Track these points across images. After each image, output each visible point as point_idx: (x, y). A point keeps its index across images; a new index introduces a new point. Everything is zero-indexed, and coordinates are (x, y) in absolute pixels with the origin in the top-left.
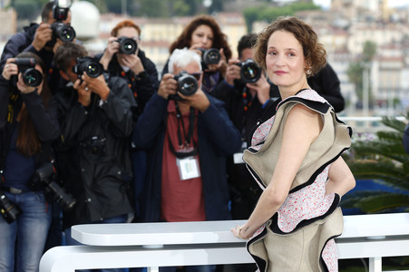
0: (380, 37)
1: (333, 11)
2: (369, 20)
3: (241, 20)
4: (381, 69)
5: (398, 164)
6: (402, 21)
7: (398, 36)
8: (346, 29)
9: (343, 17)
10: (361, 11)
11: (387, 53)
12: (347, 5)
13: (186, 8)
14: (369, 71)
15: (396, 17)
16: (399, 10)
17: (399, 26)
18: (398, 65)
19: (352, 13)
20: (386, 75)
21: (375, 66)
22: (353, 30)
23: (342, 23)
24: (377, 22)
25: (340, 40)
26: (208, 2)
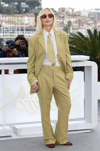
0: (72, 20)
1: (59, 12)
2: (69, 15)
3: (33, 15)
4: (73, 29)
5: (74, 46)
6: (79, 15)
7: (77, 20)
8: (63, 17)
9: (62, 14)
10: (67, 13)
11: (75, 24)
12: (63, 11)
13: (18, 12)
14: (70, 29)
15: (77, 14)
16: (78, 12)
17: (78, 17)
18: (78, 28)
19: (65, 12)
20: (74, 30)
21: (71, 28)
24: (72, 16)
25: (61, 21)
26: (24, 10)
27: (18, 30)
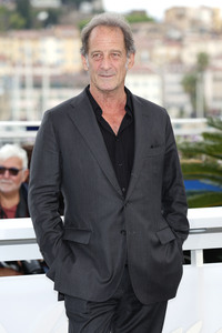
0: (212, 48)
1: (167, 23)
2: (202, 31)
4: (215, 80)
8: (180, 40)
9: (176, 28)
10: (195, 23)
13: (22, 22)
19: (185, 24)
21: (208, 77)
22: (186, 41)
23: (175, 34)
24: (211, 33)
25: (173, 51)
26: (43, 16)
27: (23, 86)
